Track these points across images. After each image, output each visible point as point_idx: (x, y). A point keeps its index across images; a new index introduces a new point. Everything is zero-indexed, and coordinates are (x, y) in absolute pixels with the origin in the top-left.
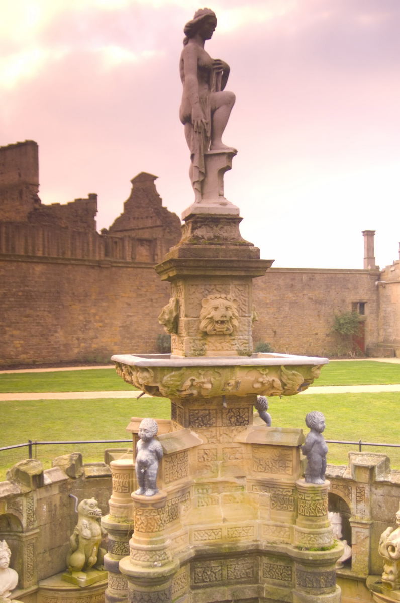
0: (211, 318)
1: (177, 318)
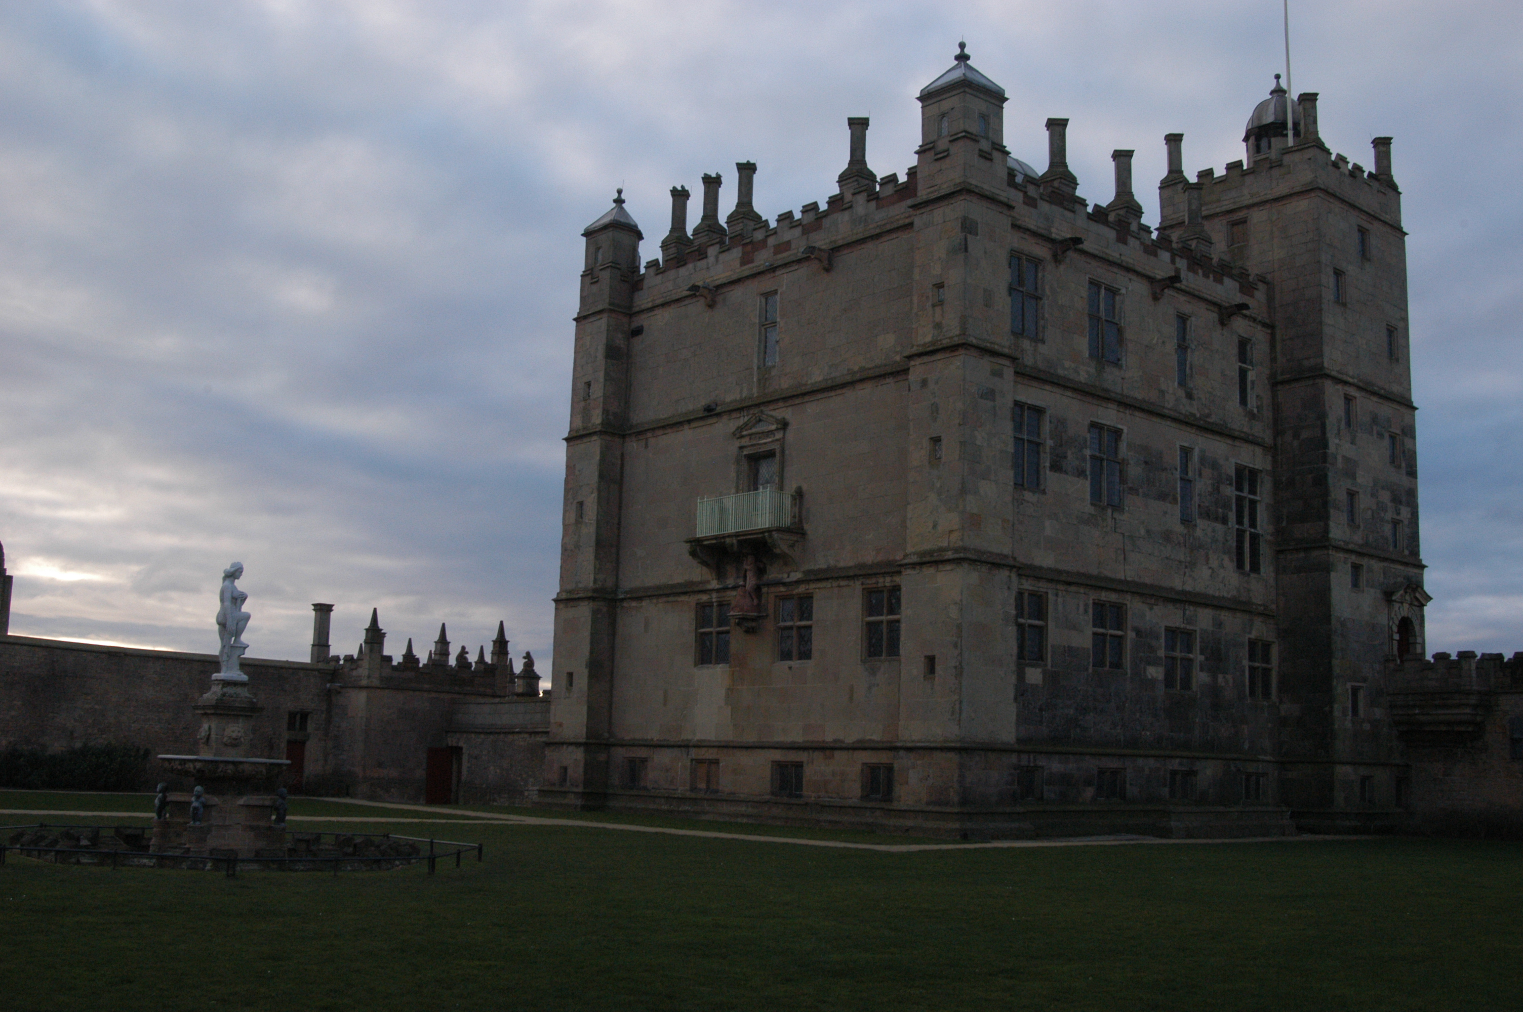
0: (230, 737)
1: (209, 735)
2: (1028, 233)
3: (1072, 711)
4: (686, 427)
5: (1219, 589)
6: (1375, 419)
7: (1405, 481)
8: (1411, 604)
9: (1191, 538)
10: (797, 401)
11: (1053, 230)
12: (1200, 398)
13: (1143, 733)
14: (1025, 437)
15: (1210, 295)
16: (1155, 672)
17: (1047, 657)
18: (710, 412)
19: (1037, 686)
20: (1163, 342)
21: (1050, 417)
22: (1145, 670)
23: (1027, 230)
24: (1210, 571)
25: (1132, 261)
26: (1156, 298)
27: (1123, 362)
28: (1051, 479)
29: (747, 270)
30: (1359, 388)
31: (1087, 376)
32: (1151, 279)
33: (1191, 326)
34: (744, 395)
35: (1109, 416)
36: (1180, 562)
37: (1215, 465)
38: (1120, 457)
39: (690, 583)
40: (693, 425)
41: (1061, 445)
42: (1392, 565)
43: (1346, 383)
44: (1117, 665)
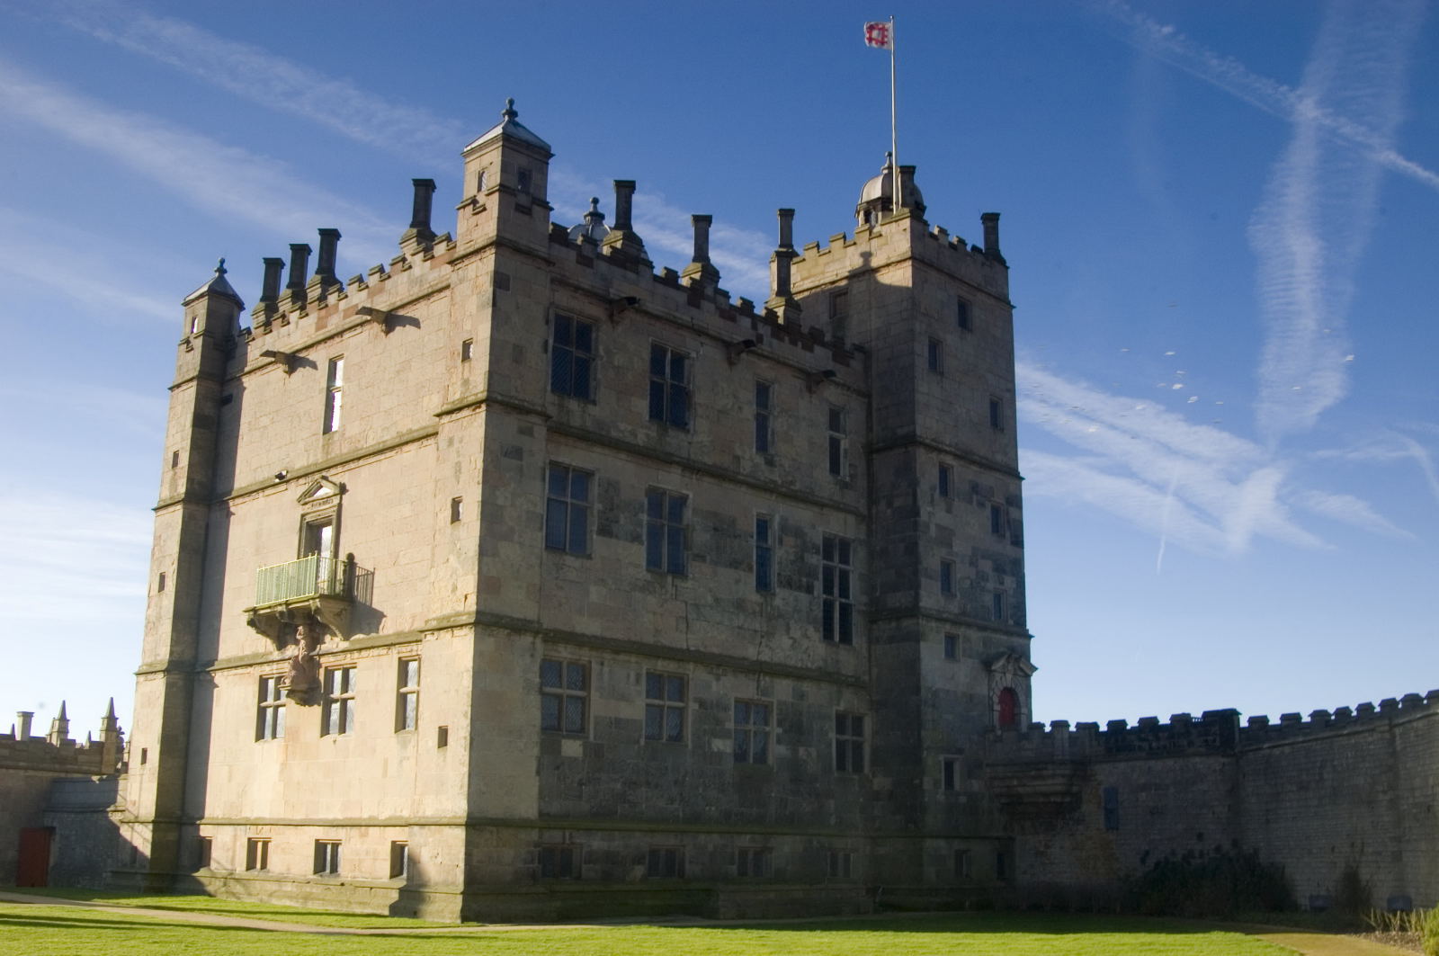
2: (580, 292)
3: (619, 786)
4: (261, 494)
5: (802, 660)
6: (975, 488)
7: (1009, 550)
8: (1015, 674)
9: (769, 608)
10: (352, 465)
11: (611, 291)
12: (781, 465)
13: (707, 808)
14: (569, 500)
15: (797, 362)
16: (723, 745)
17: (589, 730)
18: (282, 478)
19: (576, 759)
20: (740, 408)
21: (599, 479)
22: (710, 744)
23: (577, 288)
24: (791, 642)
25: (705, 326)
26: (731, 363)
27: (691, 426)
28: (598, 544)
29: (321, 335)
30: (956, 456)
31: (646, 440)
32: (727, 345)
33: (773, 393)
34: (311, 461)
35: (672, 481)
36: (756, 631)
37: (798, 533)
38: (685, 522)
39: (254, 655)
40: (268, 492)
41: (612, 510)
42: (993, 635)
43: (940, 451)
44: (678, 738)
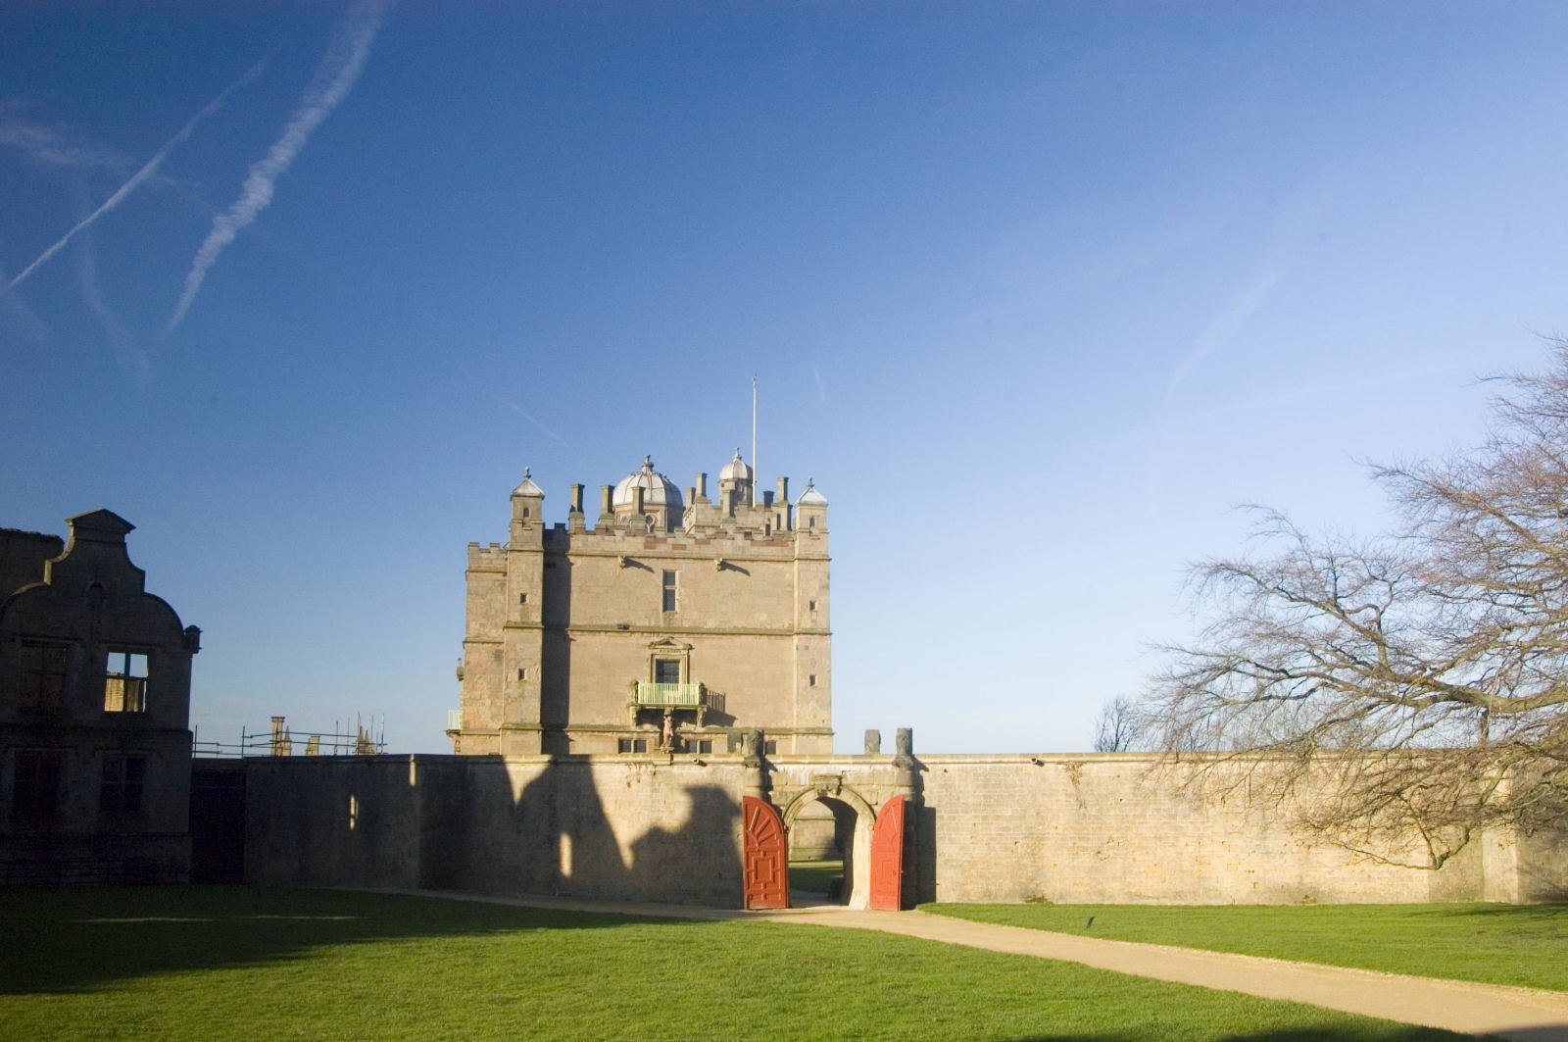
4: (602, 634)
10: (696, 636)
18: (625, 628)
29: (650, 552)
34: (653, 624)
39: (611, 726)
40: (609, 634)
